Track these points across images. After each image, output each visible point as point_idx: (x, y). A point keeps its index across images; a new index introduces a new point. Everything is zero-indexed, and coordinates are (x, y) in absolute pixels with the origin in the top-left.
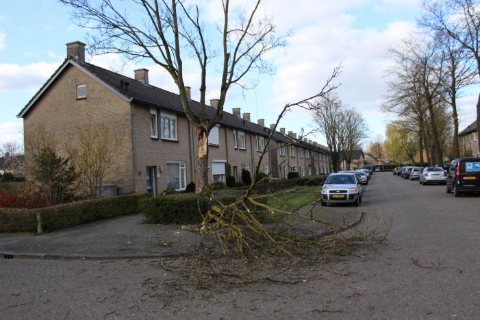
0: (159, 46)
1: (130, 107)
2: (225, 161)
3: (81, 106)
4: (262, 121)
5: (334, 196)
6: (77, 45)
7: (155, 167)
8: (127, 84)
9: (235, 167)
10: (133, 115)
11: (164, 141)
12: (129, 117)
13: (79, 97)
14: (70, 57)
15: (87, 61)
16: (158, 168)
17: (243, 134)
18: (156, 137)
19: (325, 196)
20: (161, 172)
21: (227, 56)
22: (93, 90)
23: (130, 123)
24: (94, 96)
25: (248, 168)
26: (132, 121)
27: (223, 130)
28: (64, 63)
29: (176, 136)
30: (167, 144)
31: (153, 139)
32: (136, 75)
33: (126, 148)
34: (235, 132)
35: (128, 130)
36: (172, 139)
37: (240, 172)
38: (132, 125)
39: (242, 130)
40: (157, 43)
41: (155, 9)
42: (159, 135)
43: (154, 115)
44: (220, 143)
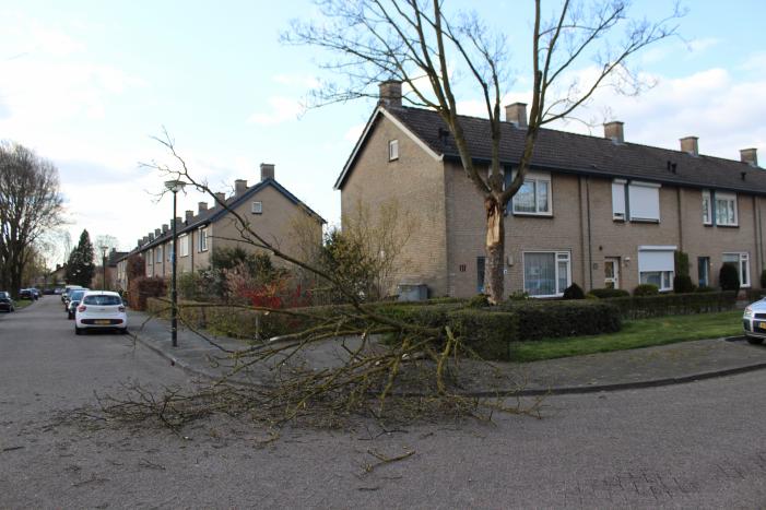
1: (442, 168)
2: (675, 248)
3: (393, 171)
5: (761, 326)
8: (445, 133)
9: (704, 260)
10: (448, 180)
17: (731, 198)
19: (746, 323)
20: (510, 265)
22: (405, 146)
23: (443, 192)
24: (406, 155)
25: (741, 260)
26: (447, 190)
27: (671, 195)
29: (551, 209)
30: (526, 222)
33: (439, 229)
34: (706, 195)
35: (442, 205)
37: (716, 265)
39: (726, 190)
44: (661, 216)
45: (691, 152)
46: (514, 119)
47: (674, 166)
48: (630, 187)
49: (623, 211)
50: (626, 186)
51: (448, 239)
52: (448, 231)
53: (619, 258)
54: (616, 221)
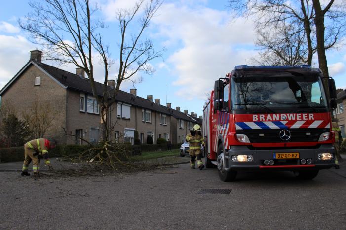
0: (80, 56)
1: (66, 92)
2: (134, 129)
3: (37, 90)
4: (169, 105)
6: (37, 52)
7: (82, 130)
8: (66, 78)
9: (142, 134)
10: (67, 97)
11: (89, 113)
12: (65, 98)
13: (36, 84)
14: (32, 59)
15: (42, 62)
16: (83, 130)
17: (150, 112)
18: (84, 111)
19: (182, 150)
20: (86, 133)
21: (122, 63)
22: (45, 80)
23: (65, 101)
24: (45, 84)
25: (152, 135)
26: (67, 101)
27: (134, 110)
28: (28, 63)
29: (99, 111)
30: (91, 116)
31: (81, 112)
32: (77, 72)
33: (62, 116)
34: (143, 111)
35: (64, 106)
36: (95, 113)
37: (145, 137)
38: (67, 103)
39: (149, 110)
40: (79, 54)
41: (78, 34)
42: (86, 109)
43: (83, 98)
44: (131, 117)
45: (134, 94)
46: (80, 74)
47: (134, 99)
48: (123, 106)
49: (120, 114)
50: (122, 105)
51: (67, 121)
52: (67, 117)
53: (118, 132)
54: (118, 118)
